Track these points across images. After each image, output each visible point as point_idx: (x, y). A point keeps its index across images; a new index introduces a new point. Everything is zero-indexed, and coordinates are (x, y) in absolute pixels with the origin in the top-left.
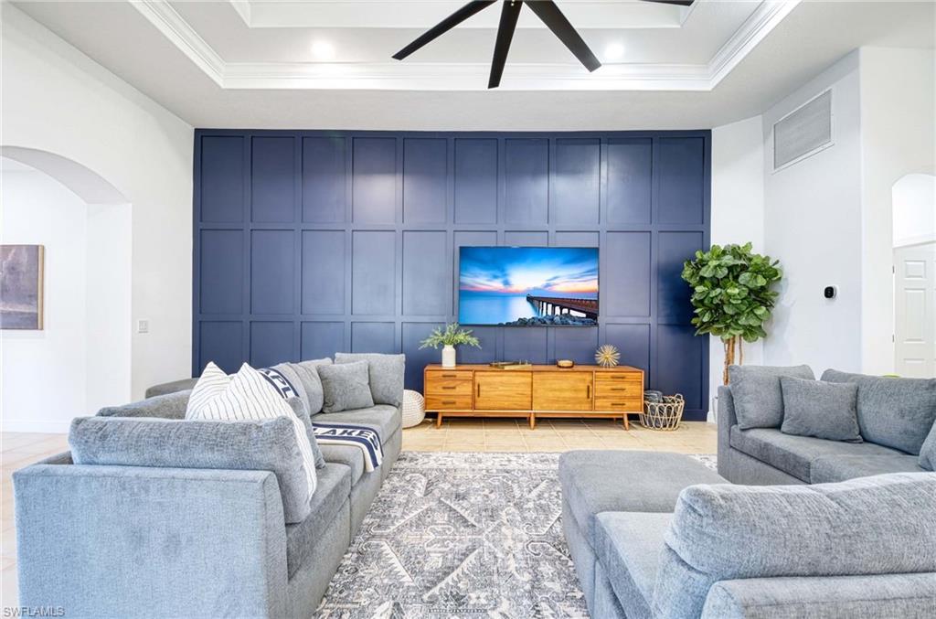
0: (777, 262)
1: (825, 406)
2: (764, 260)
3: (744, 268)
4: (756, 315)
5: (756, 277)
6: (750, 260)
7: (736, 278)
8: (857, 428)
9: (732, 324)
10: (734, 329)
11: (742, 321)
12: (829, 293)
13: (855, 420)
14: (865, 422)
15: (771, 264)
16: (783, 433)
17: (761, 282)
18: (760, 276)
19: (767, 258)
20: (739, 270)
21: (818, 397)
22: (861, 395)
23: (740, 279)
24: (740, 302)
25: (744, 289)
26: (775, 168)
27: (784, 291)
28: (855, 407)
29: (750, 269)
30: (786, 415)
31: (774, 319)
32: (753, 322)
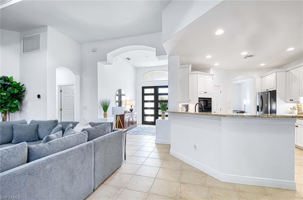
0: (23, 85)
1: (27, 132)
2: (18, 84)
3: (9, 86)
4: (14, 103)
5: (14, 90)
6: (12, 83)
7: (5, 89)
8: (37, 136)
9: (4, 106)
10: (5, 108)
11: (9, 105)
12: (39, 96)
13: (37, 135)
14: (40, 134)
15: (21, 85)
16: (13, 144)
17: (16, 91)
18: (16, 89)
19: (19, 83)
20: (7, 86)
21: (25, 129)
22: (39, 127)
23: (7, 89)
24: (7, 98)
25: (9, 93)
26: (23, 53)
27: (26, 95)
28: (37, 131)
29: (12, 86)
30: (14, 137)
31: (23, 104)
32: (13, 106)
